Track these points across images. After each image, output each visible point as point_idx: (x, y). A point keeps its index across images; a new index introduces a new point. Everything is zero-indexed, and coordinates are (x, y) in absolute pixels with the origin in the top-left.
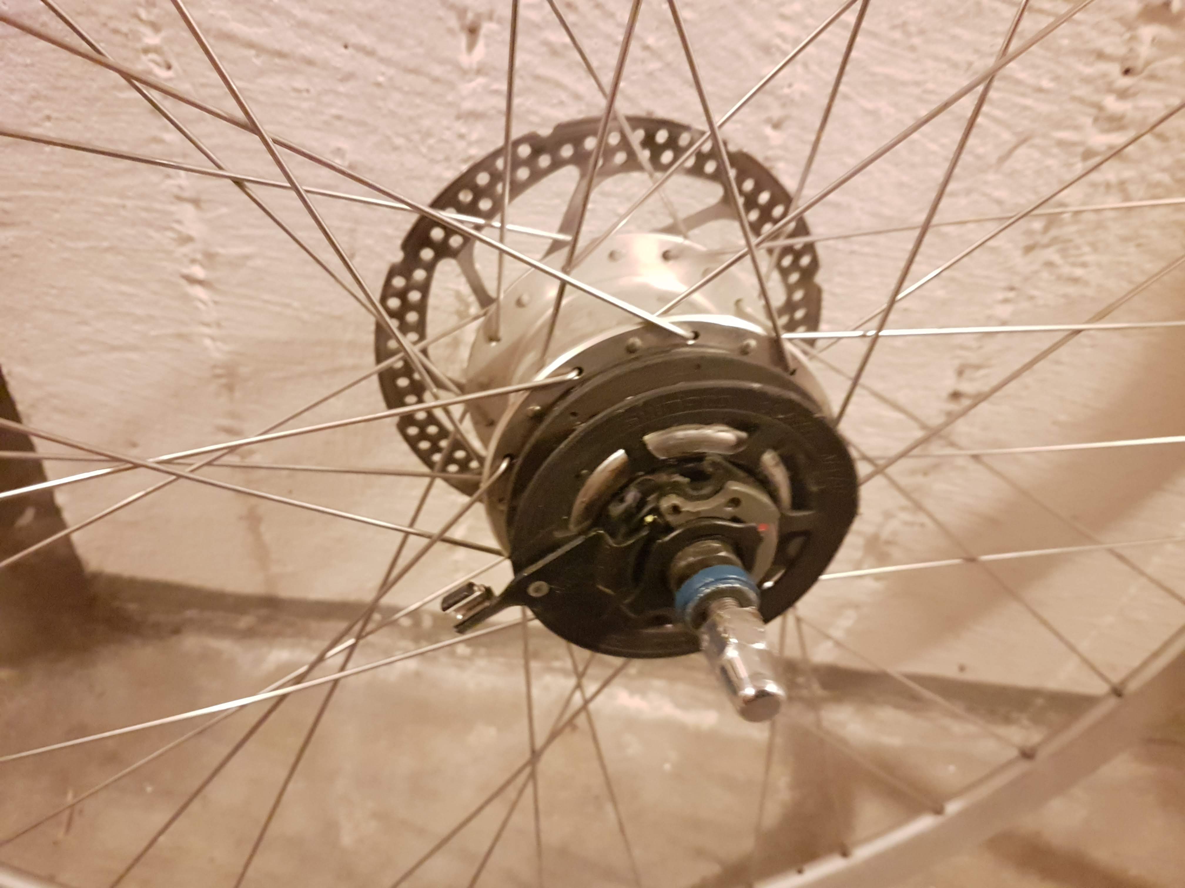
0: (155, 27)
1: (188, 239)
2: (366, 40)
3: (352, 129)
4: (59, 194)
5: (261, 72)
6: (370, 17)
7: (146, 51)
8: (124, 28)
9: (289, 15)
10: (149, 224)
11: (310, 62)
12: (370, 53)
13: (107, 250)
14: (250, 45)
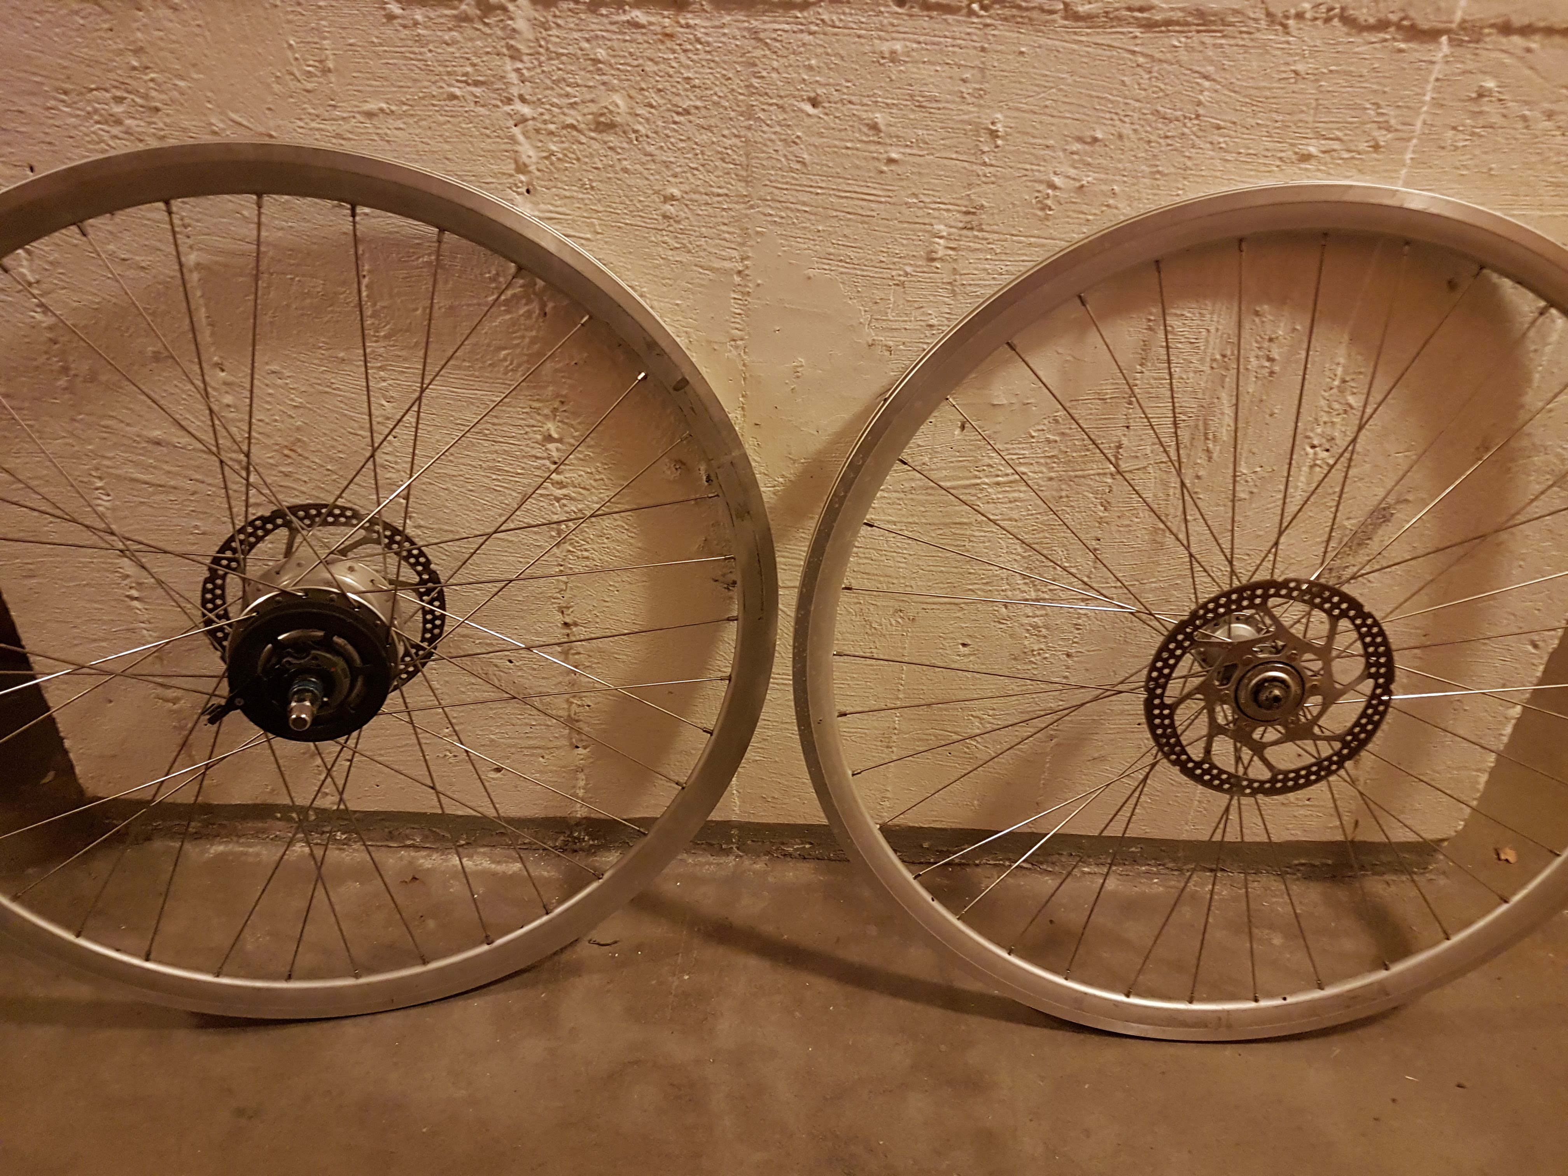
0: (100, 478)
1: (128, 576)
2: (199, 477)
3: (201, 516)
4: (59, 559)
5: (153, 494)
6: (199, 467)
7: (97, 489)
8: (85, 480)
9: (162, 469)
10: (107, 571)
11: (175, 488)
12: (203, 482)
13: (85, 585)
14: (146, 483)
